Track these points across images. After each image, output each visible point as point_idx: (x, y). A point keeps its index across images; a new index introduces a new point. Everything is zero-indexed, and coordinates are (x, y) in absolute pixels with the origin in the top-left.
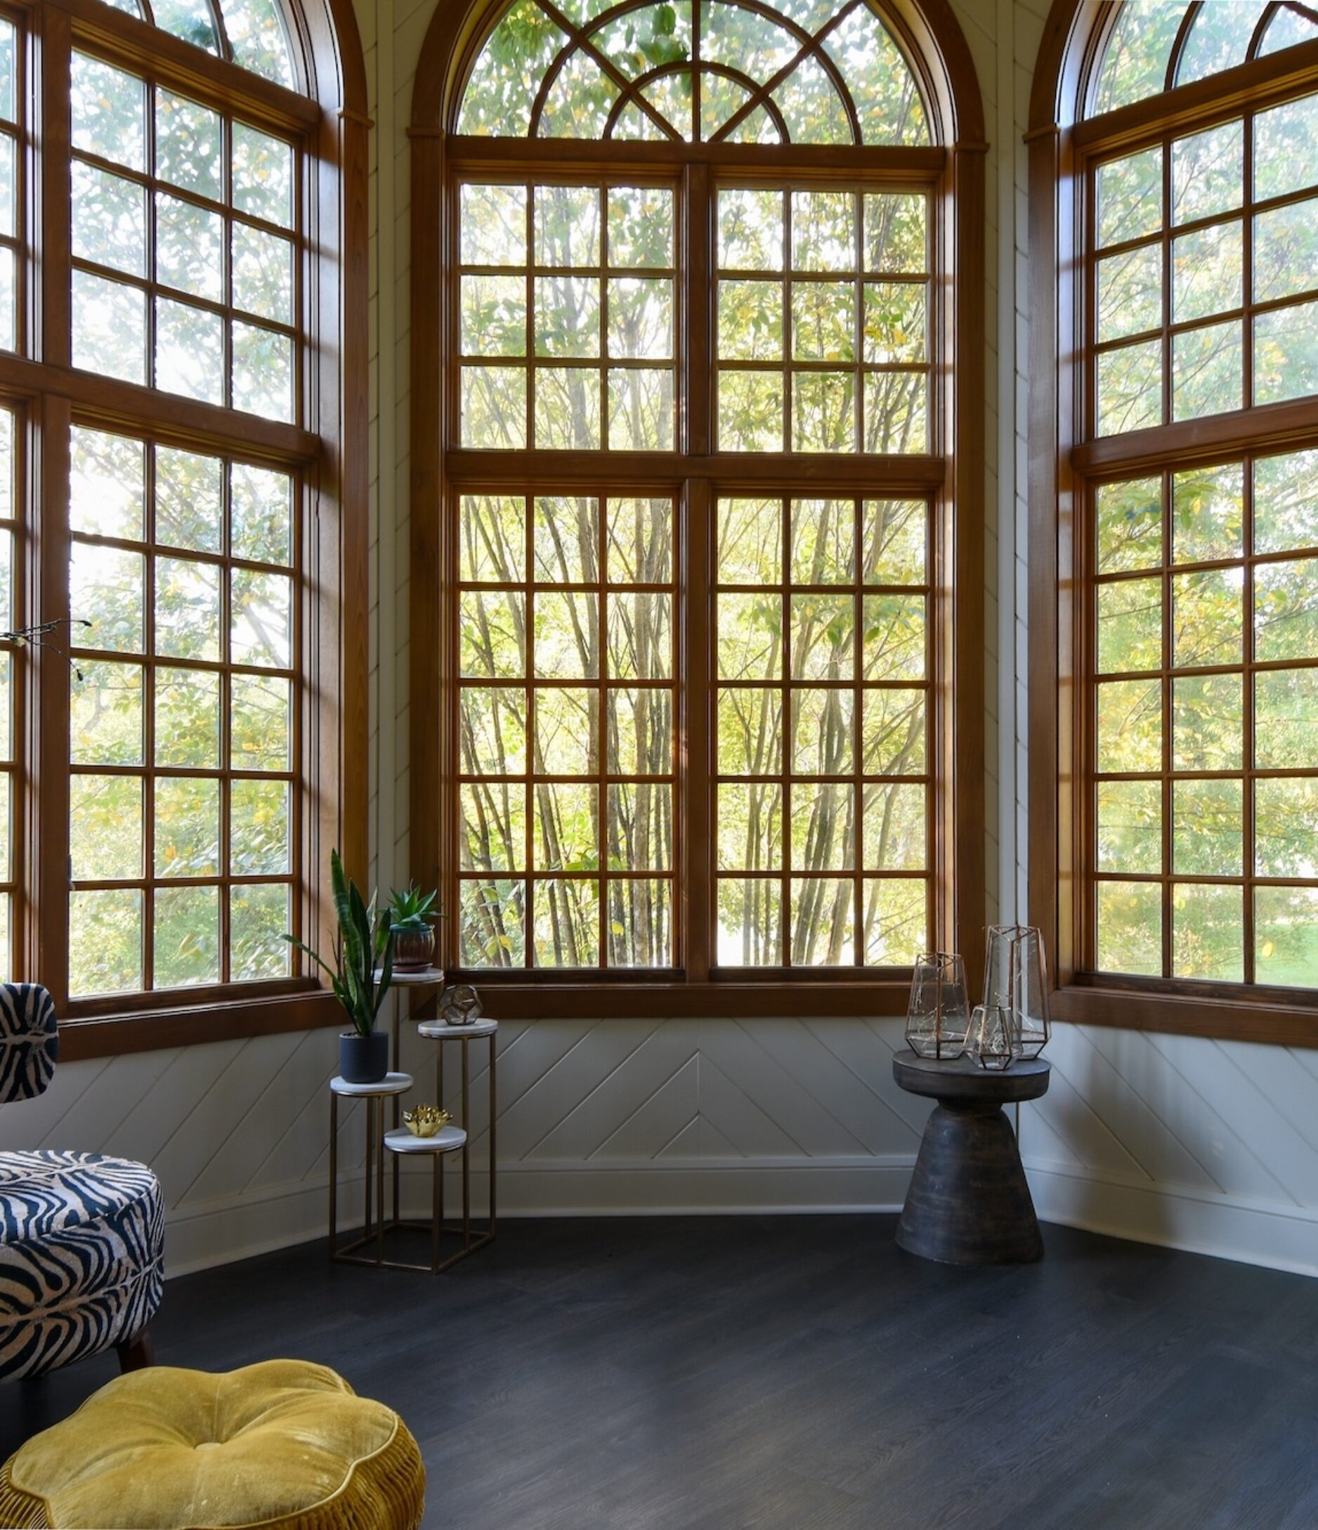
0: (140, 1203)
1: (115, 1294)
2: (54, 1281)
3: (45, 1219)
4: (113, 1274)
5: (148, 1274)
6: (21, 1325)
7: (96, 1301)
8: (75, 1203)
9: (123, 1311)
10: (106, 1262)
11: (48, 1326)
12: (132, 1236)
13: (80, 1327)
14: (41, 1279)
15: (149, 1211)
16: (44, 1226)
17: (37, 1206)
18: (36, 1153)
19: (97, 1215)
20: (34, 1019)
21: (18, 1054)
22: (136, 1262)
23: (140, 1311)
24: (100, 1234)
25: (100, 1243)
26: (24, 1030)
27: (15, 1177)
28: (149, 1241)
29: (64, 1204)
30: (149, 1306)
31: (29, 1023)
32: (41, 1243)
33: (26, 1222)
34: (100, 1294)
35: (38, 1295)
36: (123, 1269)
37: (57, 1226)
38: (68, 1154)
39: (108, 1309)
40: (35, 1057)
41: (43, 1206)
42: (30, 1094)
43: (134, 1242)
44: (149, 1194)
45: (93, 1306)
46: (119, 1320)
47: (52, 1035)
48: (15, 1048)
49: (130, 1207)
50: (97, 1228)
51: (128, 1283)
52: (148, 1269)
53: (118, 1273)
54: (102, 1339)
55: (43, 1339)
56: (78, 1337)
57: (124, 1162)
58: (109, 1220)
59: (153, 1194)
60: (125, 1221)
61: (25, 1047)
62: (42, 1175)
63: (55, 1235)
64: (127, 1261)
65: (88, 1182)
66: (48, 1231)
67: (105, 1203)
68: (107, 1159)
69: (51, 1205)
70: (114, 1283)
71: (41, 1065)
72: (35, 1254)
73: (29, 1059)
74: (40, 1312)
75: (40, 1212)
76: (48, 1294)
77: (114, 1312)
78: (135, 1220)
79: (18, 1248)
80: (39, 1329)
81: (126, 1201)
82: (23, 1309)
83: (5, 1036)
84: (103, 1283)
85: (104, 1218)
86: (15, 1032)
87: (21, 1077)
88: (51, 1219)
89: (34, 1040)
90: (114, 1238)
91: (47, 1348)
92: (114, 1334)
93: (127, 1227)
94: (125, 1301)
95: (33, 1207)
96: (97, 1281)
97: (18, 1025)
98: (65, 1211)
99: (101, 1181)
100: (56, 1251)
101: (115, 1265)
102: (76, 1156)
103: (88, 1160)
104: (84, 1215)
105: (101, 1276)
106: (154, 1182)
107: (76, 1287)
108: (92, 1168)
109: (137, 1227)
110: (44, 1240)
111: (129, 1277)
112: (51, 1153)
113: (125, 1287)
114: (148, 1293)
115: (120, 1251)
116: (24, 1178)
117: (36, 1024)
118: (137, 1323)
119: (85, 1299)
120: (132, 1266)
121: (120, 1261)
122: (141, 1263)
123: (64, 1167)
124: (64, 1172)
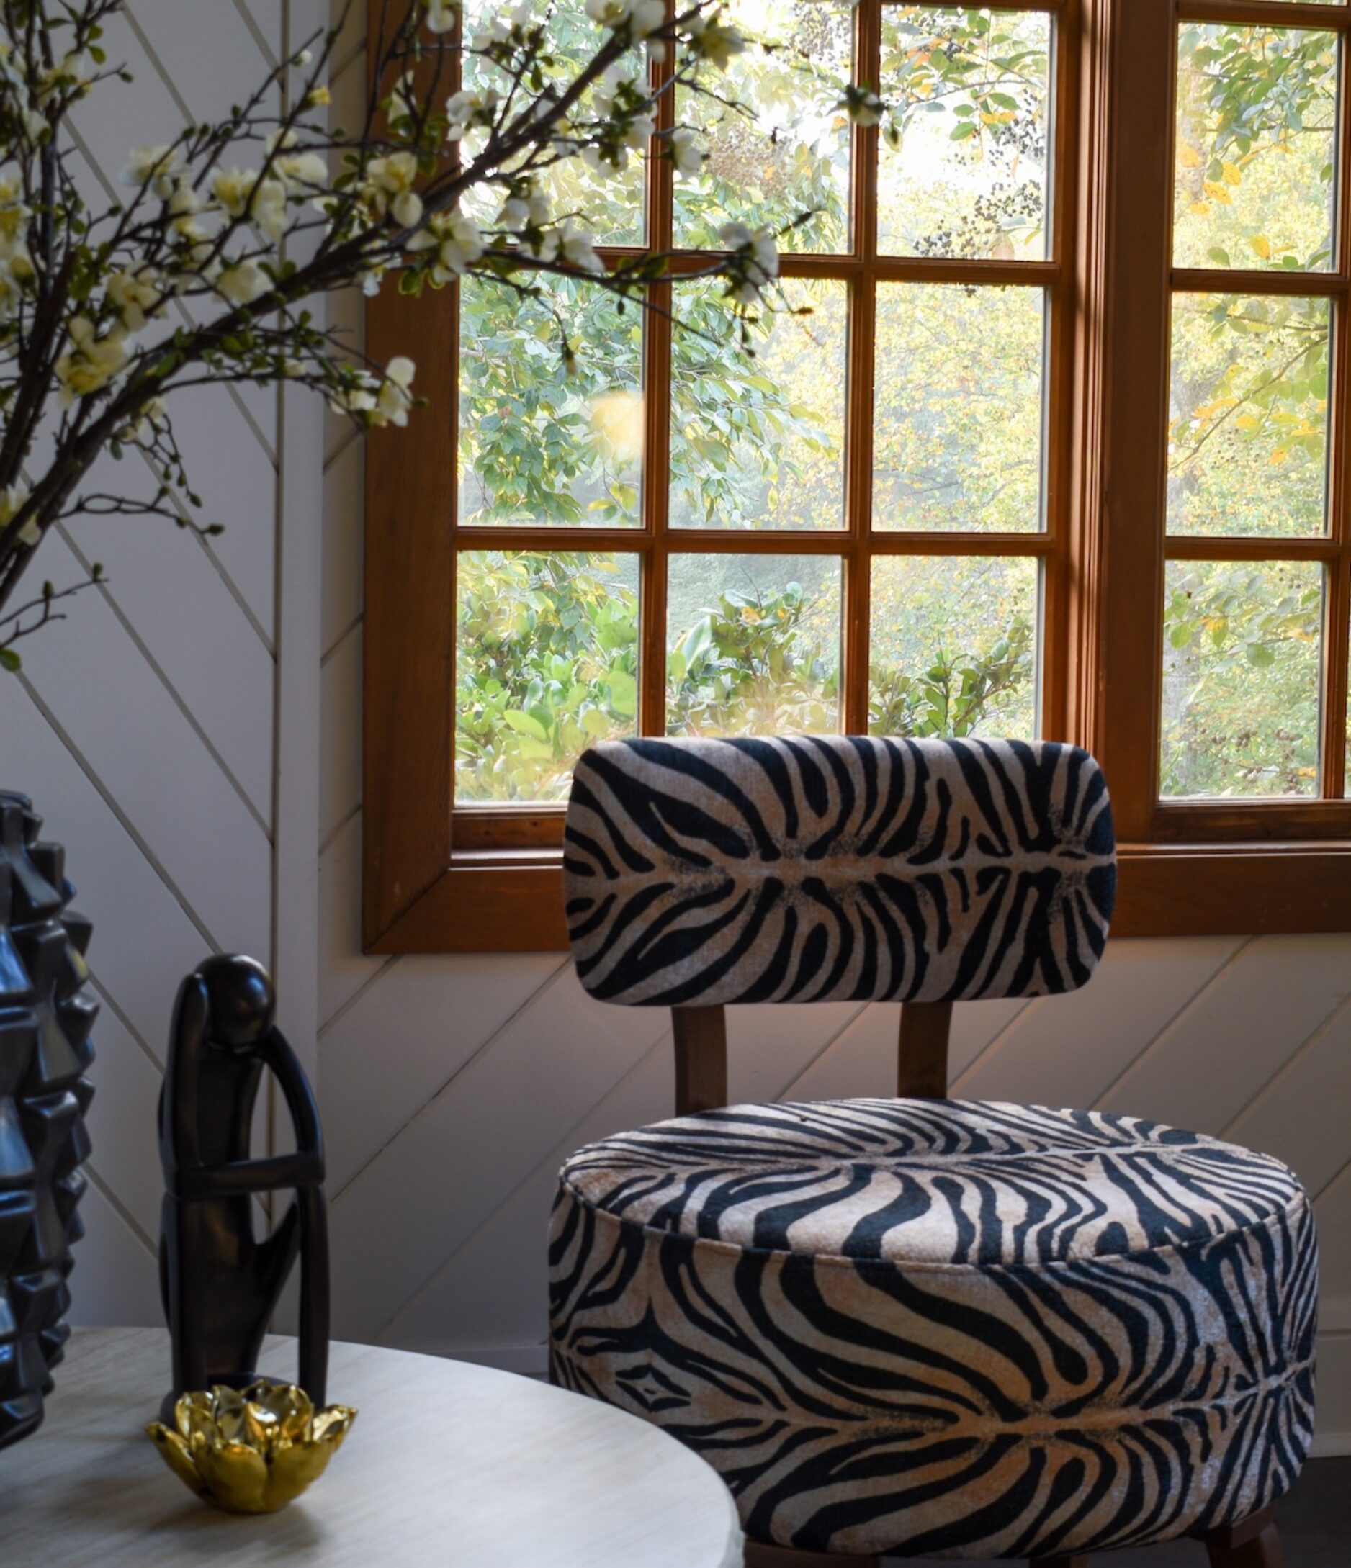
0: (1261, 1233)
1: (1198, 1418)
2: (1071, 1366)
3: (1058, 1231)
4: (1195, 1375)
5: (1276, 1393)
6: (1004, 1443)
7: (1157, 1425)
8: (1122, 1209)
9: (1216, 1461)
10: (1181, 1345)
11: (1059, 1456)
12: (1238, 1300)
13: (1124, 1472)
14: (1045, 1355)
15: (1279, 1254)
16: (1055, 1245)
17: (1047, 1205)
18: (1066, 1113)
19: (1164, 1240)
20: (1066, 821)
21: (1033, 894)
22: (1248, 1362)
23: (1254, 1468)
24: (1170, 1281)
25: (1169, 1301)
26: (1046, 842)
27: (1016, 1148)
28: (1278, 1321)
29: (1101, 1209)
30: (1274, 1463)
31: (1056, 828)
32: (1047, 1278)
33: (1020, 1232)
34: (1167, 1411)
35: (1040, 1390)
36: (1217, 1368)
37: (1082, 1247)
38: (1127, 1122)
39: (1183, 1449)
40: (1066, 902)
41: (1059, 1206)
42: (1056, 986)
43: (1243, 1315)
44: (1282, 1219)
45: (1149, 1433)
46: (1206, 1477)
47: (1103, 860)
48: (1027, 879)
49: (1236, 1237)
50: (1163, 1269)
51: (1229, 1401)
52: (1274, 1382)
53: (1207, 1376)
54: (1168, 1509)
55: (1046, 1482)
56: (1118, 1493)
57: (1241, 1152)
58: (1189, 1257)
59: (1293, 1222)
60: (1225, 1265)
61: (1047, 879)
62: (1067, 1153)
63: (1074, 1266)
64: (1226, 1352)
65: (1159, 1177)
66: (1063, 1255)
67: (1185, 1220)
68: (1206, 1141)
69: (1073, 1208)
70: (1198, 1394)
71: (1079, 923)
72: (1034, 1299)
73: (1055, 907)
74: (1039, 1425)
75: (1051, 1217)
76: (1060, 1390)
77: (1195, 1459)
78: (1246, 1267)
79: (999, 1279)
80: (1038, 1457)
81: (1229, 1224)
82: (1010, 1411)
83: (1008, 853)
84: (1172, 1390)
85: (1179, 1249)
86: (1029, 845)
87: (1038, 945)
88: (1070, 1233)
89: (1066, 866)
90: (1200, 1298)
91: (1055, 1501)
92: (1193, 1506)
93: (1228, 1279)
94: (1221, 1442)
95: (1038, 1207)
96: (1161, 1382)
97: (1033, 831)
98: (1101, 1224)
99: (1184, 1180)
100: (1076, 1300)
101: (1199, 1356)
102: (1144, 1129)
103: (1165, 1138)
104: (1138, 1237)
105: (1170, 1372)
106: (1297, 1198)
107: (1115, 1386)
108: (1171, 1153)
109: (1251, 1284)
110: (1053, 1272)
111: (1230, 1390)
112: (1095, 1117)
113: (1220, 1409)
114: (1273, 1436)
115: (1213, 1330)
116: (1031, 1153)
117: (1069, 833)
118: (1247, 1495)
119: (1135, 1416)
120: (1238, 1367)
121: (1210, 1351)
122: (1259, 1365)
123: (1115, 1143)
124: (1112, 1153)
